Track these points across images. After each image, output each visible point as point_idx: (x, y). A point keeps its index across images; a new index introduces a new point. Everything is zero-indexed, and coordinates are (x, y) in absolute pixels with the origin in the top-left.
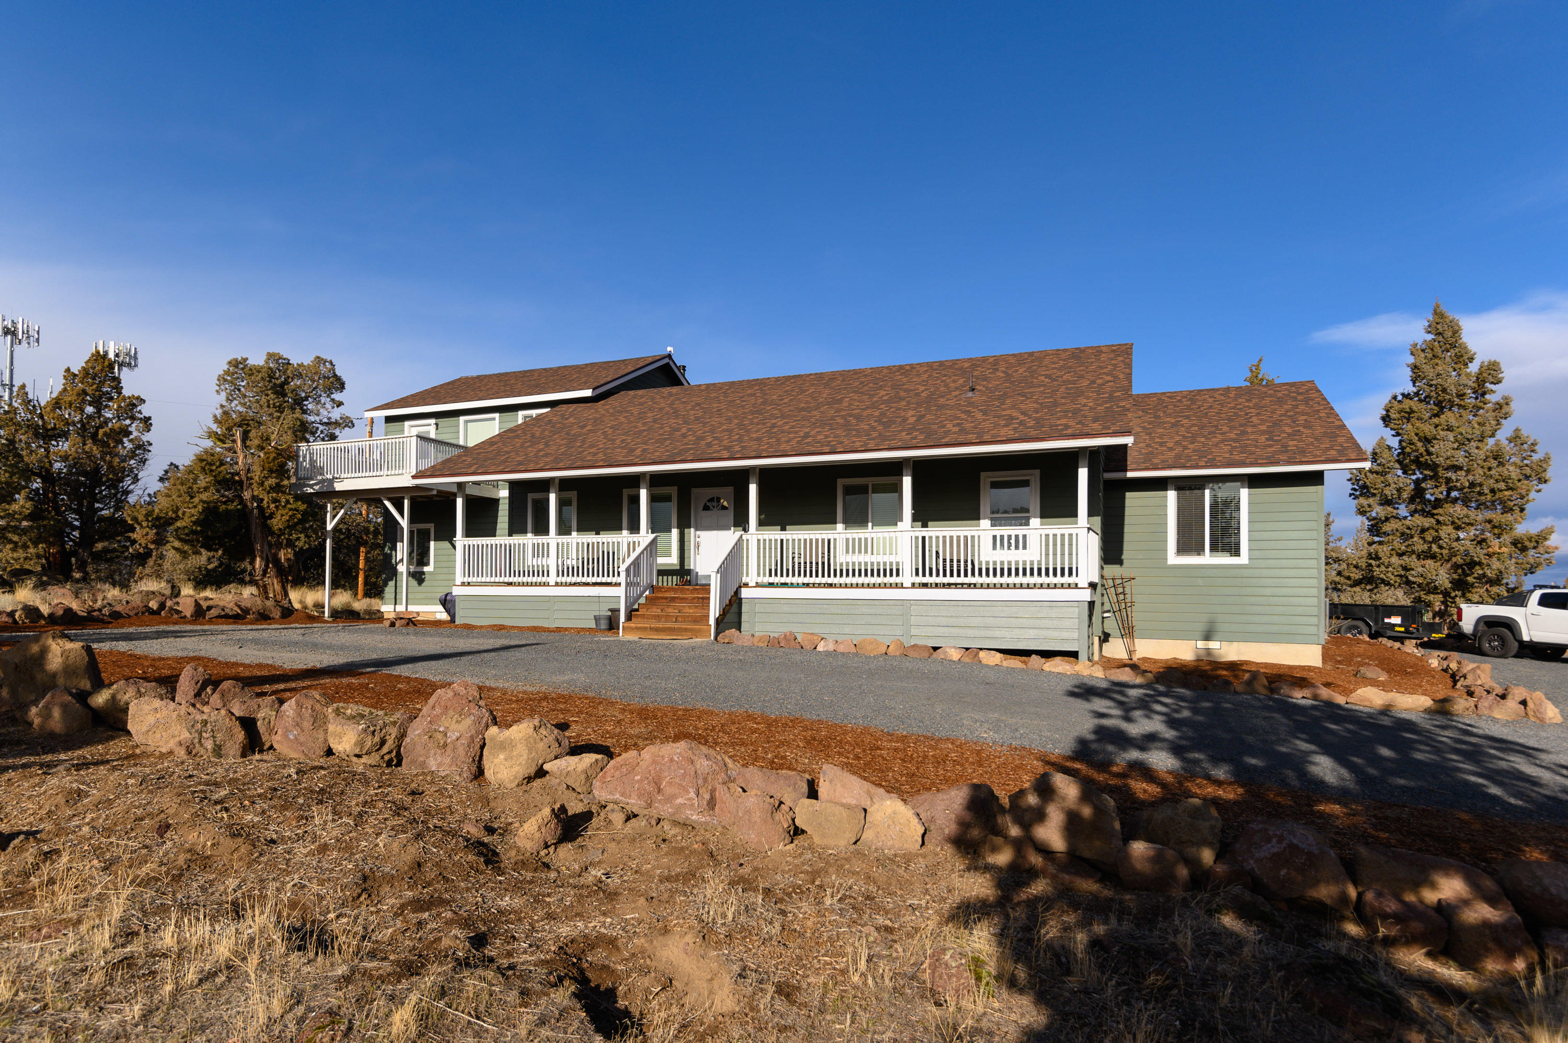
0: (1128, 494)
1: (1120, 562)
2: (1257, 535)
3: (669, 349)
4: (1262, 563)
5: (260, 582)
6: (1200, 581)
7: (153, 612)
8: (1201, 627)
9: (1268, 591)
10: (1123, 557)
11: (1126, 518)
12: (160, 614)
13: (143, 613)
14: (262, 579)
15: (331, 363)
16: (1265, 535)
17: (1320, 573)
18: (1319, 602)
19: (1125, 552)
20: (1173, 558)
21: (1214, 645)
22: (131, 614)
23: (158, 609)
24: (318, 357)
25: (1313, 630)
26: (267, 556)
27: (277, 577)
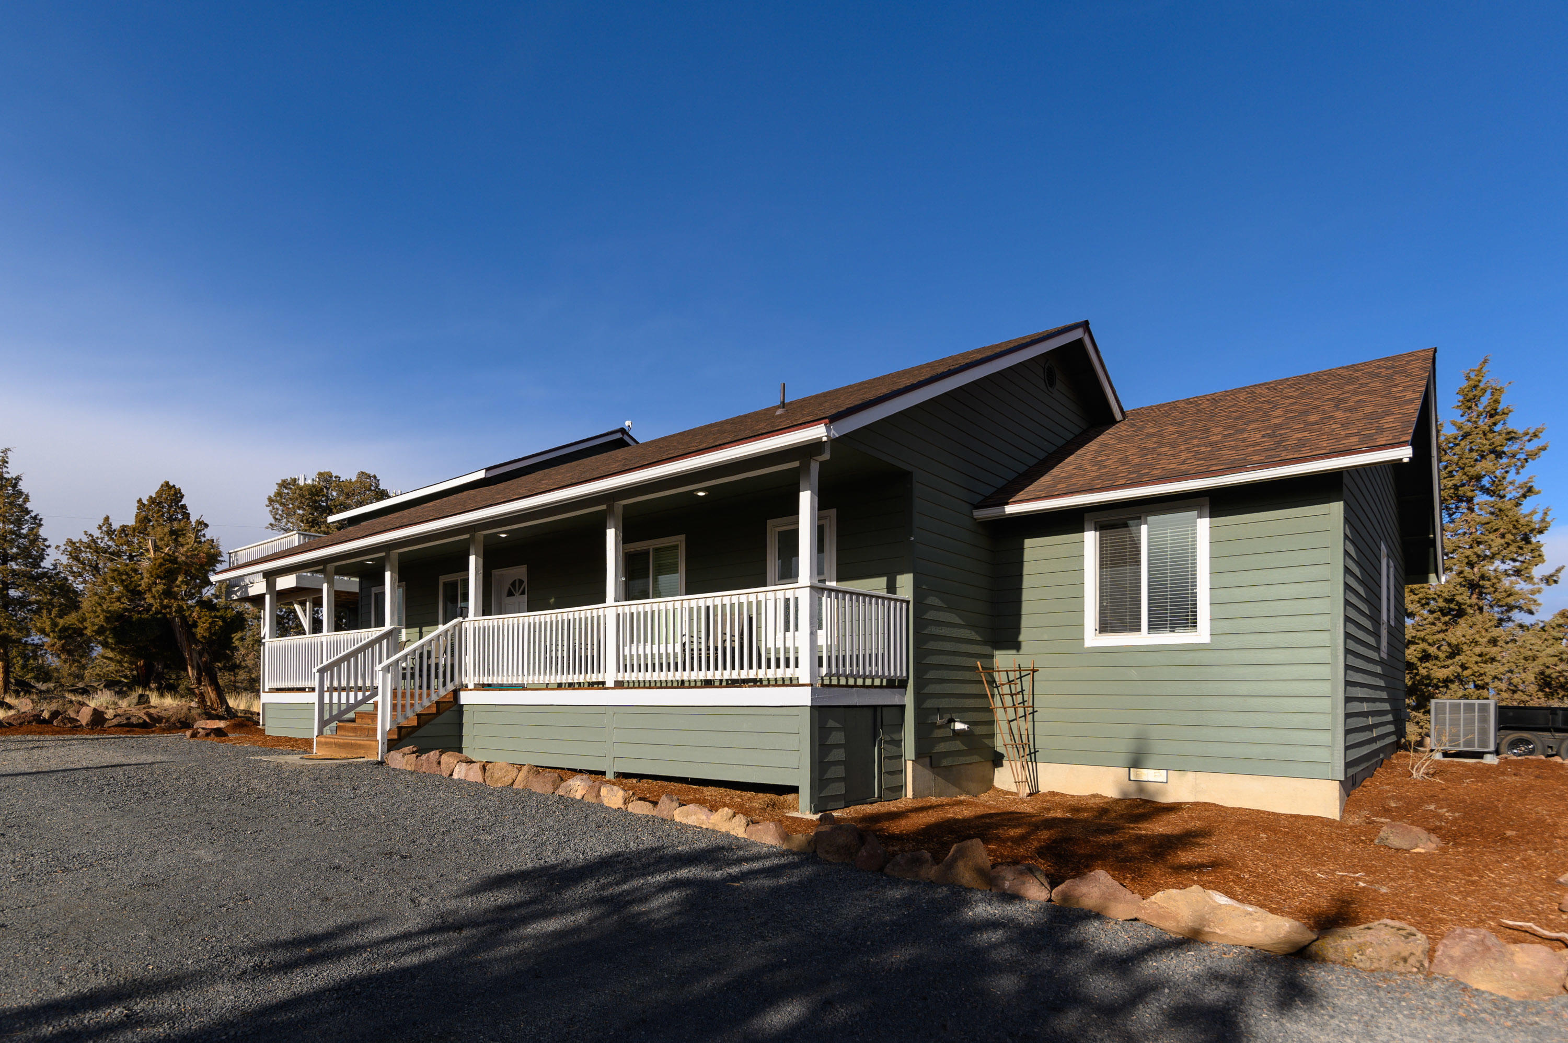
0: (1028, 543)
1: (1017, 646)
2: (1224, 595)
3: (628, 423)
4: (1234, 642)
5: (196, 691)
6: (1134, 673)
7: (44, 721)
8: (1124, 747)
9: (1243, 688)
10: (1021, 638)
11: (1025, 578)
12: (52, 723)
13: (29, 722)
14: (198, 688)
15: (375, 477)
16: (1238, 594)
17: (1334, 656)
18: (1334, 707)
19: (1023, 631)
20: (1092, 638)
21: (1148, 775)
22: (14, 723)
23: (50, 717)
24: (363, 473)
25: (1322, 754)
26: (198, 664)
27: (210, 685)
